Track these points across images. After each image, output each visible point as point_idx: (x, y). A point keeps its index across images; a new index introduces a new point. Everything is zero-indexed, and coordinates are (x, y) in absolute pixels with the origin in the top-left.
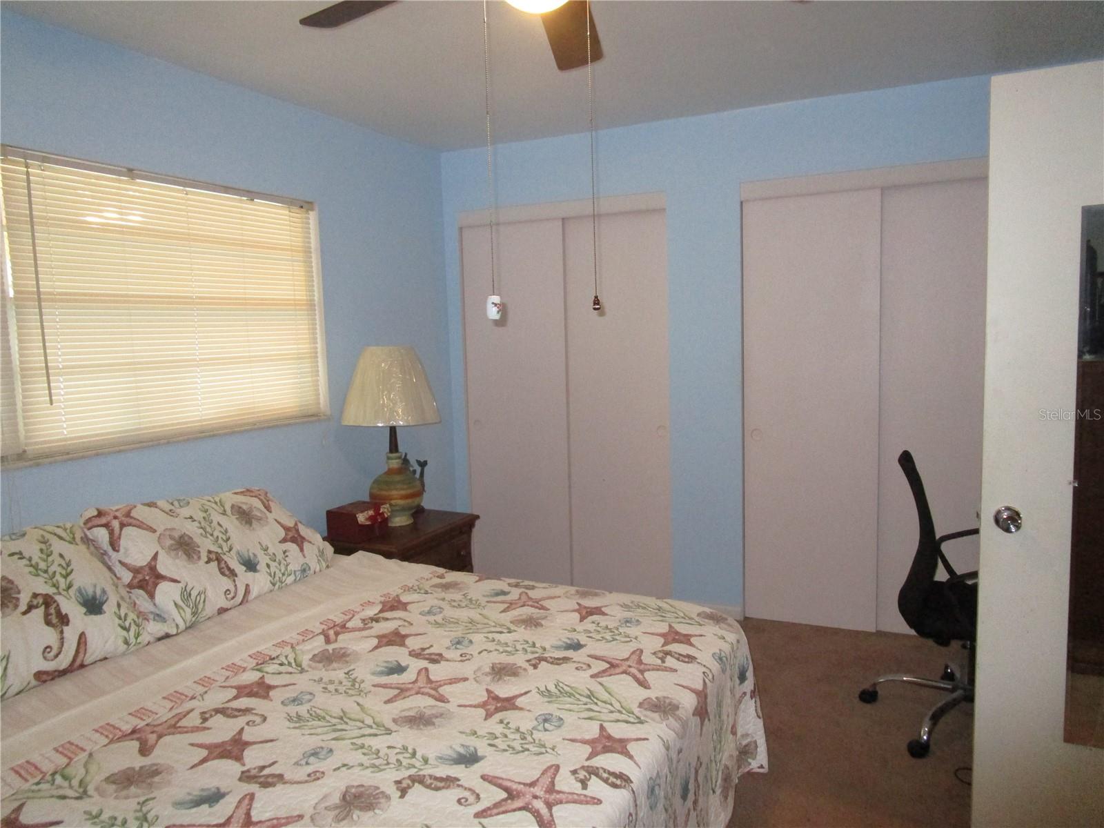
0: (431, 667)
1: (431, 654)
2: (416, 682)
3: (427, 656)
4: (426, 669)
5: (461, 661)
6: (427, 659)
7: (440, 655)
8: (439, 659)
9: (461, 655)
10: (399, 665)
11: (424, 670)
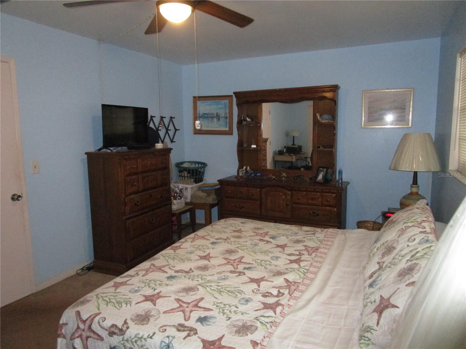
0: (183, 322)
1: (184, 331)
2: (191, 311)
3: (186, 329)
4: (185, 320)
5: (165, 326)
6: (186, 327)
7: (179, 330)
8: (179, 327)
9: (166, 330)
10: (201, 323)
11: (187, 320)
